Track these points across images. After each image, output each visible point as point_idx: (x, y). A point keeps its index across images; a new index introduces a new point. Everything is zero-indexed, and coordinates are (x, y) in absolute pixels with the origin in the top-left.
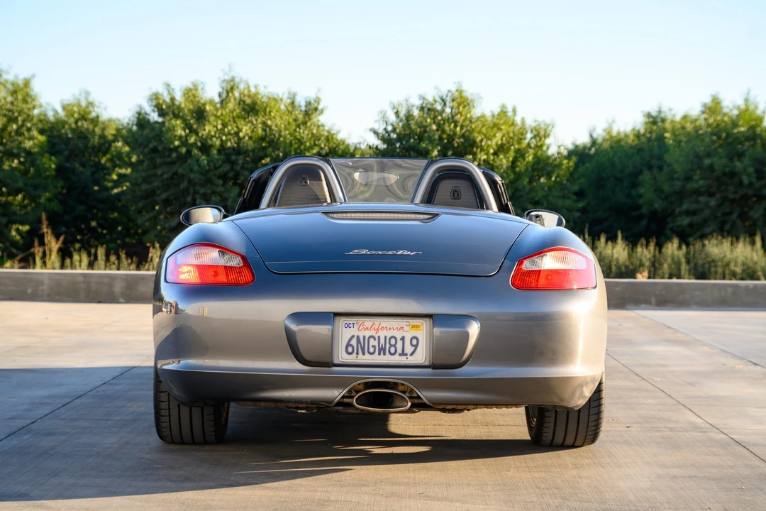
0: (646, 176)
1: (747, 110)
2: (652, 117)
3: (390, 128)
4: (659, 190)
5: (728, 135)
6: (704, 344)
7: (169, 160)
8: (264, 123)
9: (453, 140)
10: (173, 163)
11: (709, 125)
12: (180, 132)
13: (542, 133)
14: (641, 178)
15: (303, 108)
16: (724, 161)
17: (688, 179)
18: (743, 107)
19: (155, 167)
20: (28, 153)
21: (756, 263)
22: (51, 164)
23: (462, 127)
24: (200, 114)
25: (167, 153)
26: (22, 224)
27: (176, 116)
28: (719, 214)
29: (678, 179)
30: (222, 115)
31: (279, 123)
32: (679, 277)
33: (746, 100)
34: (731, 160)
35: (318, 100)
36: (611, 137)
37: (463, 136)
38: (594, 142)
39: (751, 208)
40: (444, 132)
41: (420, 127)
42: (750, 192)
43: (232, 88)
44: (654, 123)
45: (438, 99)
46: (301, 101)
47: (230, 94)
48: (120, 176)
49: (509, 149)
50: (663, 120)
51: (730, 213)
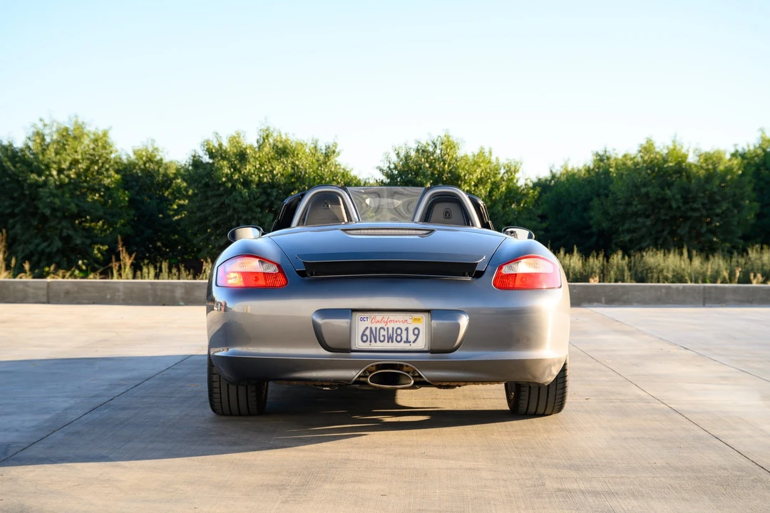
0: (595, 202)
1: (674, 149)
2: (599, 155)
3: (392, 166)
4: (606, 213)
5: (660, 169)
6: (645, 334)
7: (218, 192)
8: (293, 163)
9: (443, 175)
10: (221, 195)
11: (644, 162)
12: (226, 171)
13: (513, 169)
14: (591, 203)
15: (324, 152)
16: (657, 189)
17: (628, 204)
18: (671, 147)
19: (207, 198)
20: (107, 188)
21: (684, 270)
22: (125, 197)
23: (449, 165)
24: (242, 156)
25: (216, 188)
26: (103, 244)
27: (224, 158)
28: (653, 232)
29: (620, 204)
30: (259, 157)
31: (304, 163)
32: (623, 281)
33: (674, 142)
34: (663, 189)
35: (335, 145)
36: (567, 172)
37: (450, 172)
38: (553, 176)
39: (678, 227)
40: (435, 168)
41: (416, 165)
42: (678, 214)
43: (267, 136)
44: (601, 160)
45: (431, 143)
46: (322, 146)
47: (266, 141)
48: (179, 206)
49: (487, 182)
50: (608, 158)
51: (662, 231)
